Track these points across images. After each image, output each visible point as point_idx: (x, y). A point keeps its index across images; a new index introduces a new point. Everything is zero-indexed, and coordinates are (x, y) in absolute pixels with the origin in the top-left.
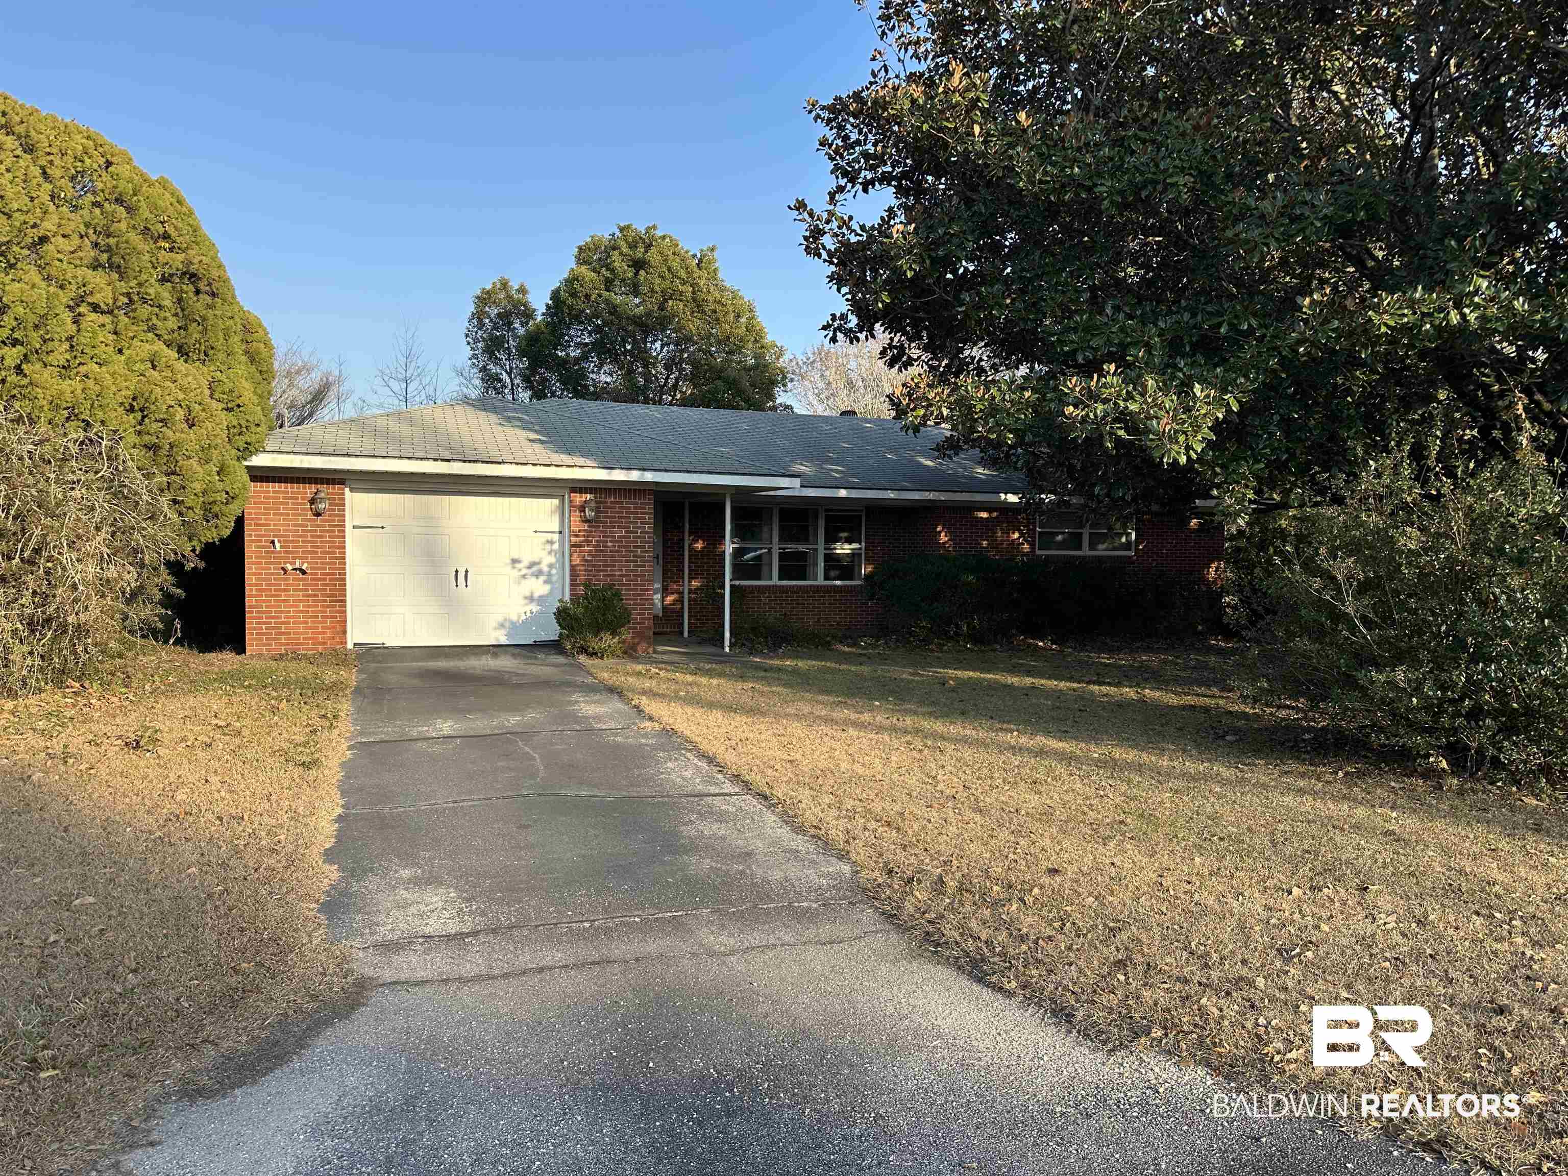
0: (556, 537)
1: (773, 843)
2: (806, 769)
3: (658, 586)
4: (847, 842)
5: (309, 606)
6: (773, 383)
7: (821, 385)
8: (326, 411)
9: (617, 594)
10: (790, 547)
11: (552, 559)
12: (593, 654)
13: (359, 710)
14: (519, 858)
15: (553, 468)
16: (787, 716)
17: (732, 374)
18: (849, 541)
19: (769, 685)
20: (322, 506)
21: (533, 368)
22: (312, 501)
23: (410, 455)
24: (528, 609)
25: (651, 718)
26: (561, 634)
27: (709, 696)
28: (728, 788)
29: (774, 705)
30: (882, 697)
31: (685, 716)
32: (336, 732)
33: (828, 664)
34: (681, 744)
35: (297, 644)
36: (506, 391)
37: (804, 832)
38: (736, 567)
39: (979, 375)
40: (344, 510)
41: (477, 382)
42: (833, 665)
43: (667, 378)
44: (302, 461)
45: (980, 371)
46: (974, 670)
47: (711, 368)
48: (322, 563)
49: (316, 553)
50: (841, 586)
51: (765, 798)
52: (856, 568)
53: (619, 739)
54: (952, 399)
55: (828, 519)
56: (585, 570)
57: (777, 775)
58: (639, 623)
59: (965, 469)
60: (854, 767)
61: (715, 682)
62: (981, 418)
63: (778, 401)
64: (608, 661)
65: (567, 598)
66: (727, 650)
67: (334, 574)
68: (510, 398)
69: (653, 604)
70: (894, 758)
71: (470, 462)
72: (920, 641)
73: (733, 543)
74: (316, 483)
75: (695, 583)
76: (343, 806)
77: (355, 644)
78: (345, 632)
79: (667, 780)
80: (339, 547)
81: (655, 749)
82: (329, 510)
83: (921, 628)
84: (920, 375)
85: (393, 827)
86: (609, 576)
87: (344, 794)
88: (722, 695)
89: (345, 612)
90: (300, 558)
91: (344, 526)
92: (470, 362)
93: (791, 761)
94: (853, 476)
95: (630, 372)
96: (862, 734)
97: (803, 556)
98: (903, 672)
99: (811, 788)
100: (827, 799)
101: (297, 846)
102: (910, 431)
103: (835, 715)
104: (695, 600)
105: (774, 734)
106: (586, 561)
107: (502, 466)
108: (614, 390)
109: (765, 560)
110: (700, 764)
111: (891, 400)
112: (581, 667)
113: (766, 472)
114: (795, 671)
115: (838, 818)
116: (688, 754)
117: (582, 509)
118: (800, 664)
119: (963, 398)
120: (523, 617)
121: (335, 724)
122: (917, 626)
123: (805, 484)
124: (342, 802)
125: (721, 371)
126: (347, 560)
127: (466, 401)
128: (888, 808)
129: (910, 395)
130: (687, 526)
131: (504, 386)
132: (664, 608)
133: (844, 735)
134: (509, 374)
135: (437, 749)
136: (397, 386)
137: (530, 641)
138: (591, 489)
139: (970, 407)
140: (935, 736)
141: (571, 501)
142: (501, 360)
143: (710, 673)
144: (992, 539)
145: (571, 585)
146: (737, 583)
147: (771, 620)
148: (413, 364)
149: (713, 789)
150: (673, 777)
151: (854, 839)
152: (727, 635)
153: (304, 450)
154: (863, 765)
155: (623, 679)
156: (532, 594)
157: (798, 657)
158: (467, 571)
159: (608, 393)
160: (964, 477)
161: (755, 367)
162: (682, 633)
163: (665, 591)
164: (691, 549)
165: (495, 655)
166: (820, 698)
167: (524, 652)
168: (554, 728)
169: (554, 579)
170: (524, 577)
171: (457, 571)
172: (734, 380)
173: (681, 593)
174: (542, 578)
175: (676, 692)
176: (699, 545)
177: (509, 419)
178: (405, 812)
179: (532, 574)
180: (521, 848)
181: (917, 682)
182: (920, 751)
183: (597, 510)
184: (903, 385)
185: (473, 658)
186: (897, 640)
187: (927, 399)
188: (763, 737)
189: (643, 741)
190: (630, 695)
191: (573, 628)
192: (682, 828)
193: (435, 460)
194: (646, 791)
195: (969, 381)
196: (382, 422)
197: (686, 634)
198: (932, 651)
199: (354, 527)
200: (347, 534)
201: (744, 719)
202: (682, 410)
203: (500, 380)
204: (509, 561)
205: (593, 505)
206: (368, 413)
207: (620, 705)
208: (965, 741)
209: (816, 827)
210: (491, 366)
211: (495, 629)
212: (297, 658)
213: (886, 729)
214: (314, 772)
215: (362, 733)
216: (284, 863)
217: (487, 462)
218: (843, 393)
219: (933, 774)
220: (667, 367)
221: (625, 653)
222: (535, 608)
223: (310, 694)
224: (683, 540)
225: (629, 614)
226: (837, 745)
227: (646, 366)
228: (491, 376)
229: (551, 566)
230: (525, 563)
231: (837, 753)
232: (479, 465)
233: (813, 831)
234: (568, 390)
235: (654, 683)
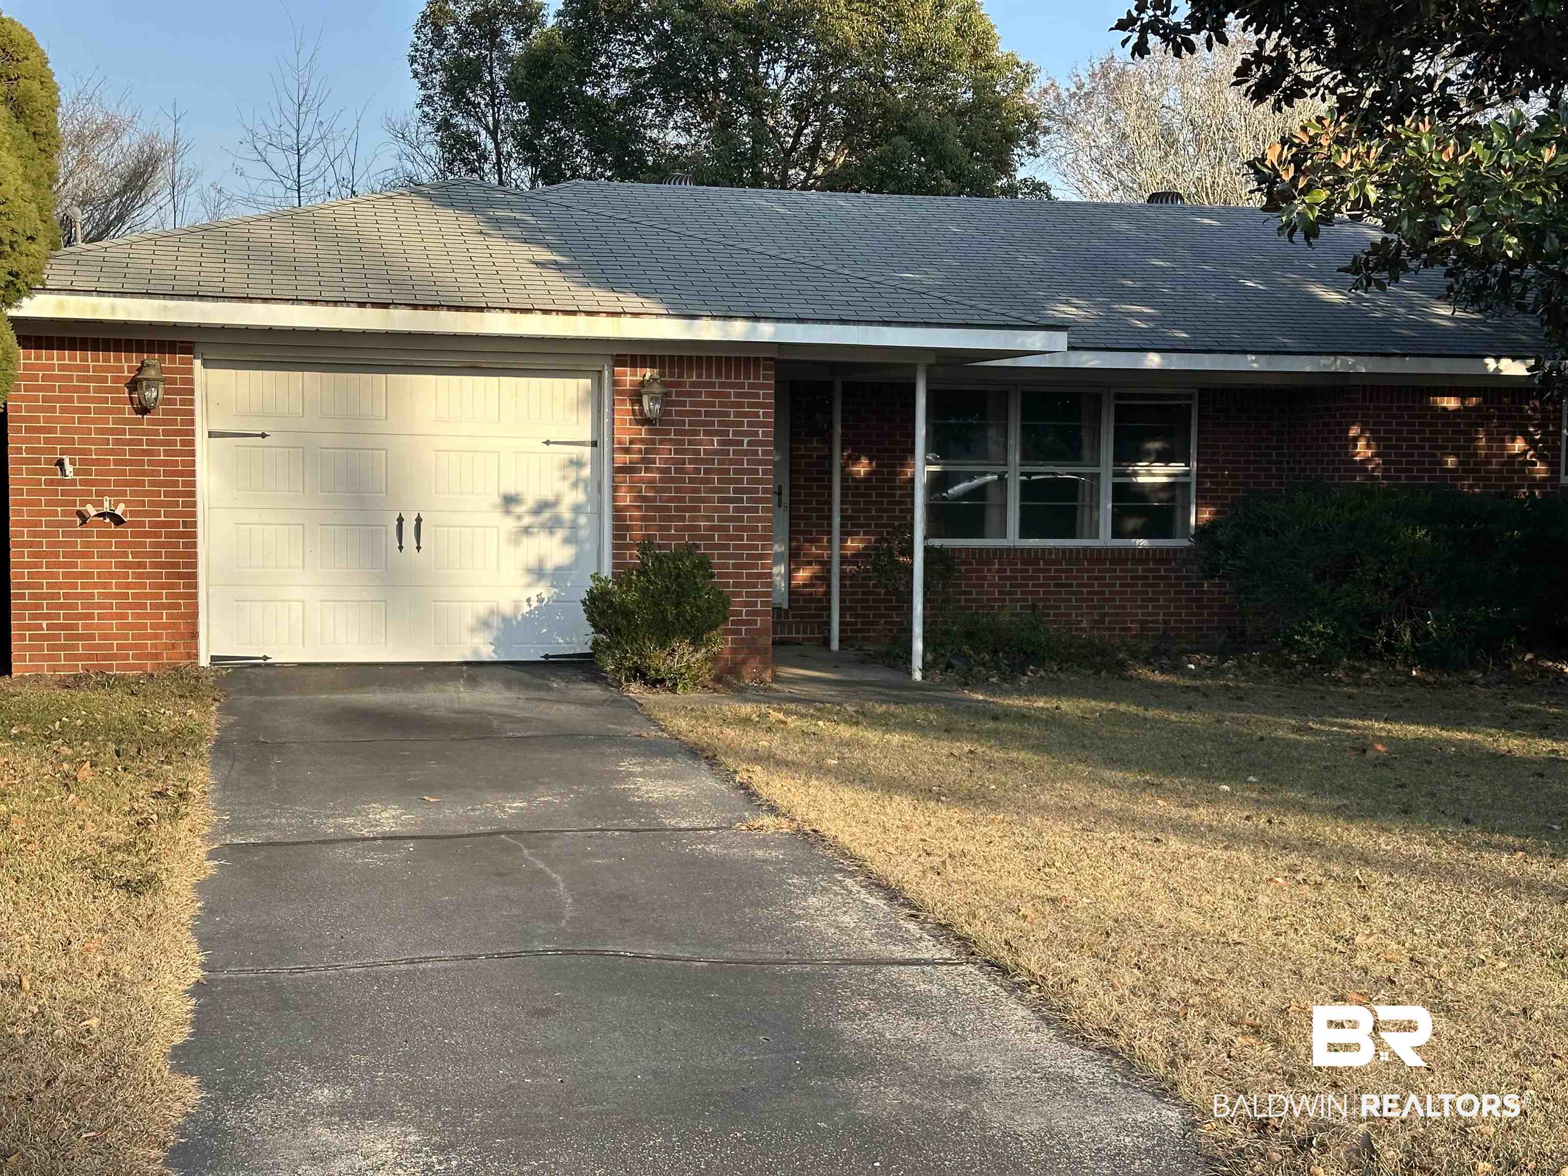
0: (587, 452)
1: (1022, 1062)
2: (1084, 917)
3: (779, 548)
4: (1173, 1063)
5: (128, 586)
6: (1011, 138)
7: (1105, 140)
8: (150, 210)
9: (704, 565)
10: (1044, 471)
11: (579, 496)
12: (656, 683)
13: (225, 785)
14: (535, 1073)
15: (581, 318)
16: (1042, 809)
17: (928, 122)
18: (1165, 457)
19: (1004, 747)
20: (151, 394)
21: (537, 121)
22: (134, 385)
23: (314, 296)
24: (533, 593)
25: (773, 810)
26: (596, 643)
27: (884, 767)
28: (929, 949)
29: (1016, 788)
30: (1235, 775)
31: (839, 807)
32: (184, 824)
33: (1122, 707)
34: (831, 861)
35: (105, 657)
36: (487, 167)
37: (1086, 1043)
38: (932, 510)
39: (1443, 116)
40: (192, 402)
41: (432, 150)
42: (1133, 709)
43: (798, 134)
44: (113, 308)
45: (1447, 105)
46: (1427, 723)
47: (887, 113)
48: (152, 504)
49: (142, 484)
50: (1146, 550)
51: (1004, 971)
52: (1179, 513)
53: (712, 848)
54: (1388, 167)
55: (1121, 415)
56: (643, 518)
57: (1026, 925)
58: (744, 622)
59: (1411, 308)
60: (1182, 916)
61: (896, 739)
62: (1449, 205)
63: (1021, 174)
64: (687, 696)
65: (607, 571)
66: (918, 676)
67: (175, 524)
68: (494, 180)
69: (770, 585)
70: (1263, 900)
71: (425, 307)
72: (1312, 662)
73: (929, 463)
74: (140, 350)
75: (854, 544)
76: (203, 966)
77: (214, 658)
78: (194, 635)
79: (809, 931)
80: (181, 474)
81: (783, 870)
82: (166, 402)
83: (1312, 635)
84: (1319, 119)
85: (297, 1008)
86: (686, 528)
87: (205, 942)
88: (912, 766)
89: (195, 596)
90: (110, 493)
91: (192, 433)
92: (418, 112)
93: (1053, 900)
94: (1175, 325)
95: (726, 124)
96: (1196, 849)
97: (1070, 488)
98: (1280, 726)
99: (1096, 956)
100: (1130, 977)
101: (122, 1040)
102: (1299, 236)
103: (1138, 809)
104: (853, 577)
105: (1017, 845)
106: (644, 499)
107: (486, 315)
108: (692, 160)
109: (993, 497)
110: (872, 901)
111: (1257, 172)
112: (634, 706)
113: (1000, 320)
114: (1053, 720)
115: (1151, 1015)
116: (849, 882)
117: (636, 397)
118: (1066, 705)
119: (1411, 164)
120: (525, 609)
121: (182, 810)
122: (1307, 631)
123: (1078, 342)
124: (200, 958)
125: (906, 116)
126: (199, 498)
127: (414, 187)
128: (1253, 998)
129: (1297, 161)
130: (838, 430)
131: (483, 157)
132: (793, 592)
133: (1158, 850)
134: (493, 134)
135: (374, 859)
136: (283, 162)
137: (535, 655)
138: (653, 358)
139: (1426, 184)
140: (1349, 855)
141: (615, 383)
142: (477, 105)
143: (884, 723)
144: (1466, 452)
145: (615, 547)
146: (937, 542)
147: (1005, 617)
148: (311, 117)
149: (899, 951)
150: (820, 925)
151: (1187, 1058)
152: (918, 646)
153: (117, 287)
154: (1200, 911)
155: (715, 730)
156: (541, 562)
157: (1059, 691)
158: (419, 520)
159: (683, 166)
160: (1409, 325)
161: (973, 108)
162: (827, 642)
163: (795, 558)
164: (846, 476)
165: (472, 682)
166: (1107, 774)
167: (526, 677)
168: (590, 824)
169: (583, 533)
170: (526, 531)
171: (400, 520)
172: (931, 135)
173: (826, 564)
174: (560, 534)
175: (820, 758)
176: (862, 468)
177: (498, 223)
178: (319, 978)
179: (543, 526)
180: (537, 1053)
181: (1308, 746)
182: (1318, 886)
183: (665, 400)
184: (1283, 142)
185: (431, 686)
186: (1264, 660)
187: (1334, 169)
188: (994, 850)
189: (759, 853)
190: (731, 763)
191: (618, 631)
192: (843, 1025)
193: (362, 305)
194: (768, 951)
195: (1425, 128)
196: (261, 232)
197: (835, 645)
198: (1337, 682)
199: (211, 435)
200: (198, 447)
201: (956, 814)
202: (827, 197)
203: (474, 146)
204: (497, 500)
205: (657, 389)
206: (229, 215)
207: (710, 783)
208: (1411, 866)
209: (1108, 1033)
210: (459, 119)
211: (473, 630)
212: (107, 682)
213: (1246, 841)
214: (147, 901)
215: (230, 829)
216: (98, 1071)
217: (458, 308)
218: (1152, 156)
219: (1347, 933)
220: (799, 113)
221: (718, 679)
222: (544, 590)
223: (133, 751)
224: (830, 457)
225: (727, 603)
226: (1147, 870)
227: (756, 112)
228: (457, 139)
229: (577, 509)
230: (530, 501)
231: (1146, 885)
232: (444, 314)
233: (1102, 1040)
234: (603, 162)
235: (777, 738)
